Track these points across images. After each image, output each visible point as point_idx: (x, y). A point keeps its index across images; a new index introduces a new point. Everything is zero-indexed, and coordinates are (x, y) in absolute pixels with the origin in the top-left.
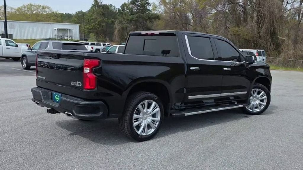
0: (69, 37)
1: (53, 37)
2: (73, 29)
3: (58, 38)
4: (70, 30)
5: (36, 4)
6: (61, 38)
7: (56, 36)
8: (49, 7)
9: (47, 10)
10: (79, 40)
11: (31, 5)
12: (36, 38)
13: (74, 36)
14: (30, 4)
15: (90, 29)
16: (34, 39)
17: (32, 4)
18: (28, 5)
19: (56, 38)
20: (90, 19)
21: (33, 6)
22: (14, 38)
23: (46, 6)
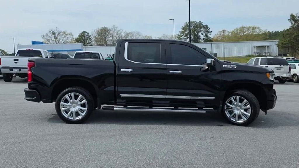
0: (267, 54)
1: (252, 54)
2: (271, 46)
3: (257, 55)
4: (268, 47)
5: (247, 27)
6: (259, 55)
7: (254, 53)
8: (259, 27)
9: (257, 30)
10: (277, 55)
11: (243, 28)
12: (237, 56)
13: (272, 52)
14: (242, 26)
15: (285, 44)
16: (235, 57)
17: (243, 26)
18: (241, 27)
19: (254, 55)
20: (285, 35)
21: (245, 28)
22: (218, 57)
23: (256, 27)
